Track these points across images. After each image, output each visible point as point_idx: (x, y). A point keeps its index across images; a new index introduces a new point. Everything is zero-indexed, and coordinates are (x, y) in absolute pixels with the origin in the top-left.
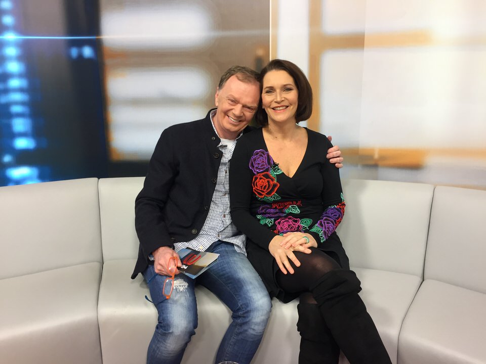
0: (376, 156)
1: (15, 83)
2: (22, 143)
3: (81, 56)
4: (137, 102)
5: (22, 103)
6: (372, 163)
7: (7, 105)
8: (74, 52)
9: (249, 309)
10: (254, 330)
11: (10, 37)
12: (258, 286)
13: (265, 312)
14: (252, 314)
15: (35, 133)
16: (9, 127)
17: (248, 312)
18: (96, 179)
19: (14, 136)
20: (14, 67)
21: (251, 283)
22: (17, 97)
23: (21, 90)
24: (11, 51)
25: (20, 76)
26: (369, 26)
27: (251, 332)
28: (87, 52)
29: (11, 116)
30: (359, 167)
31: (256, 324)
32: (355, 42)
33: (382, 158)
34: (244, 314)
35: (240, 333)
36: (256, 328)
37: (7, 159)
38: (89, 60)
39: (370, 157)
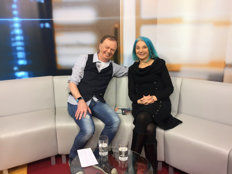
1: (18, 38)
2: (21, 62)
3: (44, 27)
5: (22, 46)
7: (15, 47)
8: (42, 25)
9: (112, 123)
10: (114, 130)
11: (16, 19)
15: (27, 58)
16: (16, 55)
17: (112, 124)
18: (52, 76)
19: (18, 59)
20: (18, 31)
22: (19, 44)
23: (21, 41)
24: (17, 25)
25: (21, 35)
27: (113, 130)
28: (47, 25)
29: (17, 51)
31: (115, 128)
32: (153, 22)
37: (15, 68)
38: (48, 28)
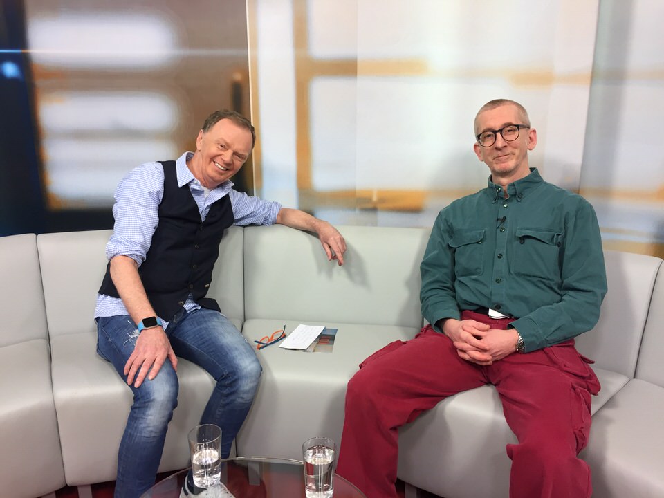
0: (375, 199)
4: (81, 135)
6: (370, 206)
9: (236, 377)
10: (243, 398)
12: (245, 351)
13: (254, 379)
14: (240, 382)
17: (236, 380)
18: (33, 235)
21: (236, 349)
26: (362, 51)
27: (240, 400)
30: (357, 212)
31: (245, 392)
32: (346, 68)
33: (382, 200)
34: (231, 383)
35: (228, 404)
36: (245, 396)
39: (369, 200)
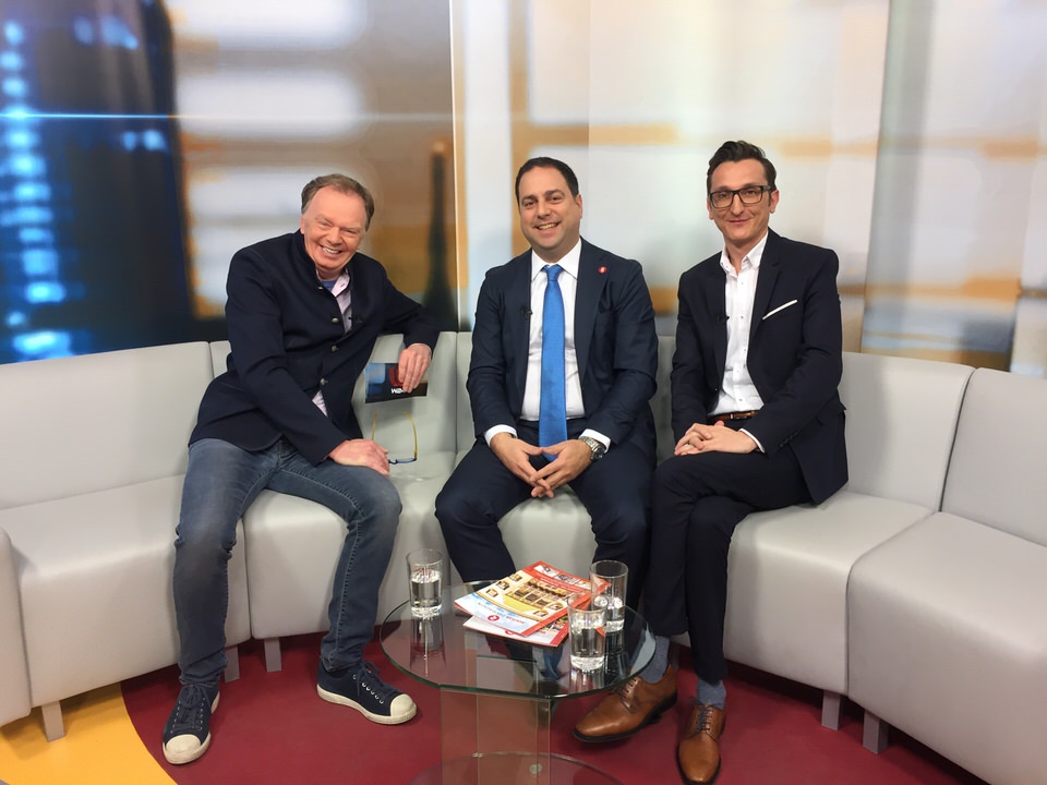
1: (27, 192)
2: (41, 293)
3: (141, 148)
5: (42, 226)
7: (15, 230)
8: (129, 140)
11: (19, 114)
15: (64, 275)
16: (19, 265)
19: (26, 280)
20: (25, 164)
22: (32, 215)
23: (39, 203)
24: (21, 139)
25: (37, 179)
26: (596, 115)
28: (153, 140)
29: (21, 247)
32: (575, 135)
37: (15, 319)
38: (156, 153)
